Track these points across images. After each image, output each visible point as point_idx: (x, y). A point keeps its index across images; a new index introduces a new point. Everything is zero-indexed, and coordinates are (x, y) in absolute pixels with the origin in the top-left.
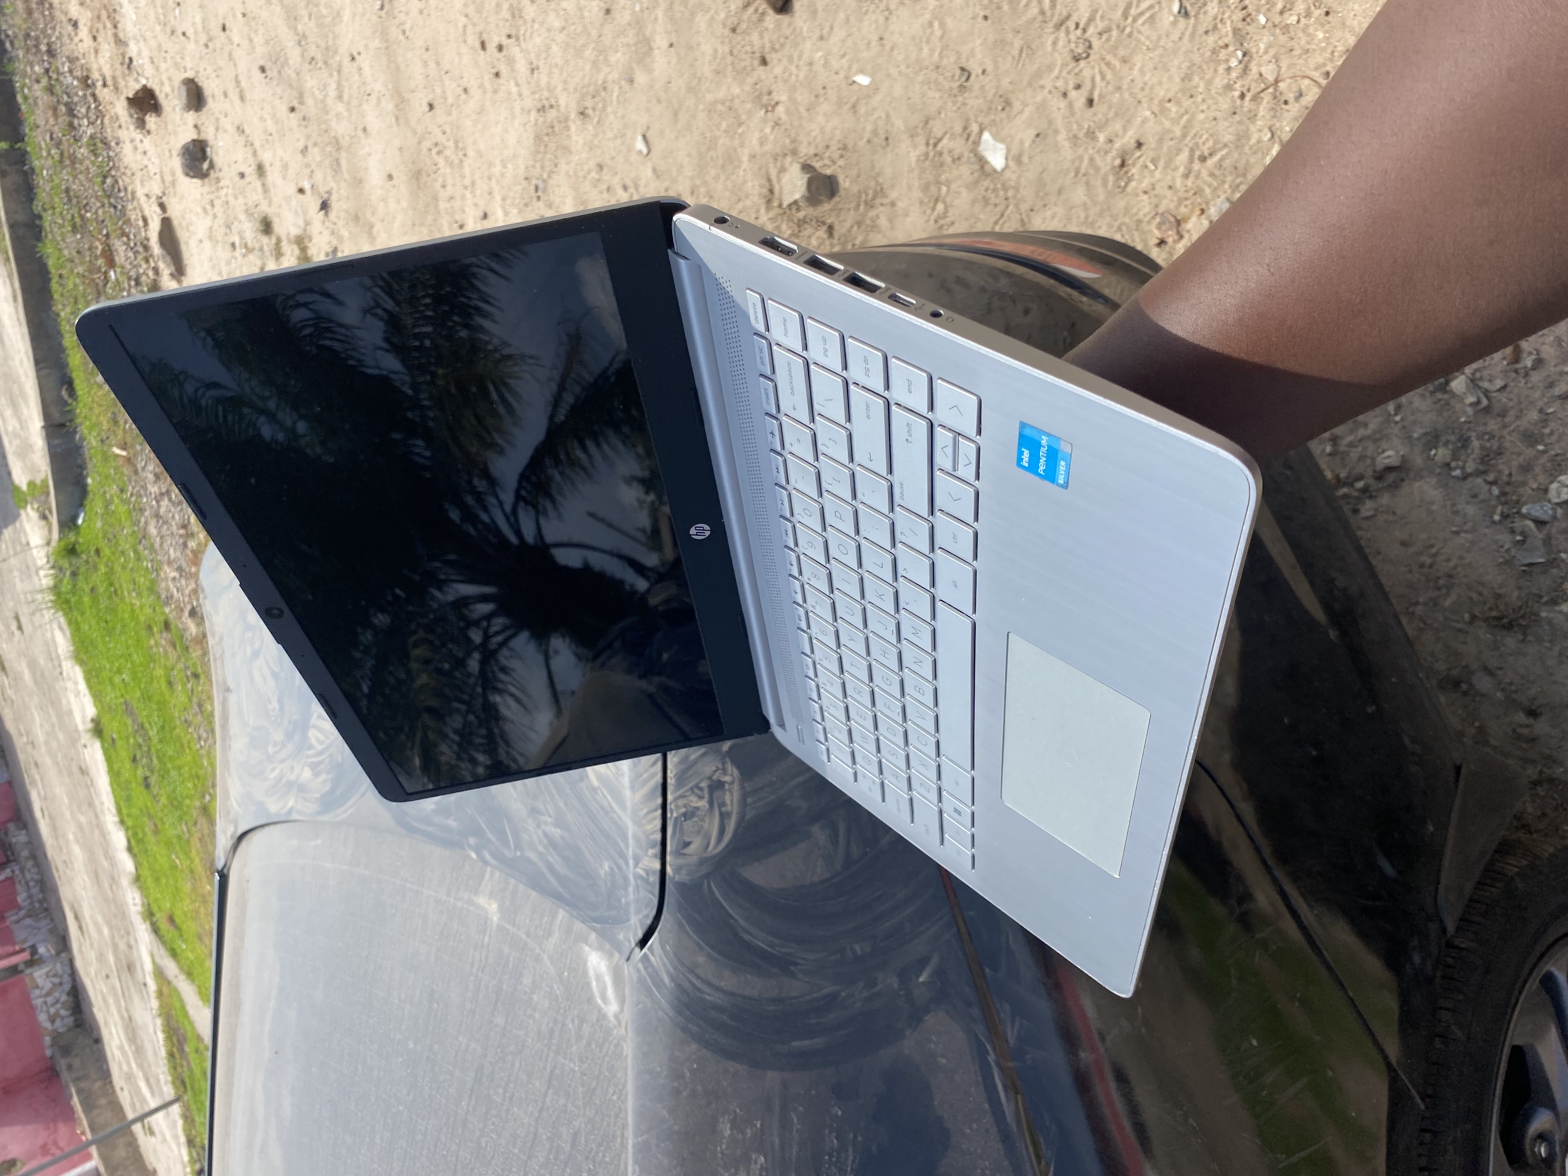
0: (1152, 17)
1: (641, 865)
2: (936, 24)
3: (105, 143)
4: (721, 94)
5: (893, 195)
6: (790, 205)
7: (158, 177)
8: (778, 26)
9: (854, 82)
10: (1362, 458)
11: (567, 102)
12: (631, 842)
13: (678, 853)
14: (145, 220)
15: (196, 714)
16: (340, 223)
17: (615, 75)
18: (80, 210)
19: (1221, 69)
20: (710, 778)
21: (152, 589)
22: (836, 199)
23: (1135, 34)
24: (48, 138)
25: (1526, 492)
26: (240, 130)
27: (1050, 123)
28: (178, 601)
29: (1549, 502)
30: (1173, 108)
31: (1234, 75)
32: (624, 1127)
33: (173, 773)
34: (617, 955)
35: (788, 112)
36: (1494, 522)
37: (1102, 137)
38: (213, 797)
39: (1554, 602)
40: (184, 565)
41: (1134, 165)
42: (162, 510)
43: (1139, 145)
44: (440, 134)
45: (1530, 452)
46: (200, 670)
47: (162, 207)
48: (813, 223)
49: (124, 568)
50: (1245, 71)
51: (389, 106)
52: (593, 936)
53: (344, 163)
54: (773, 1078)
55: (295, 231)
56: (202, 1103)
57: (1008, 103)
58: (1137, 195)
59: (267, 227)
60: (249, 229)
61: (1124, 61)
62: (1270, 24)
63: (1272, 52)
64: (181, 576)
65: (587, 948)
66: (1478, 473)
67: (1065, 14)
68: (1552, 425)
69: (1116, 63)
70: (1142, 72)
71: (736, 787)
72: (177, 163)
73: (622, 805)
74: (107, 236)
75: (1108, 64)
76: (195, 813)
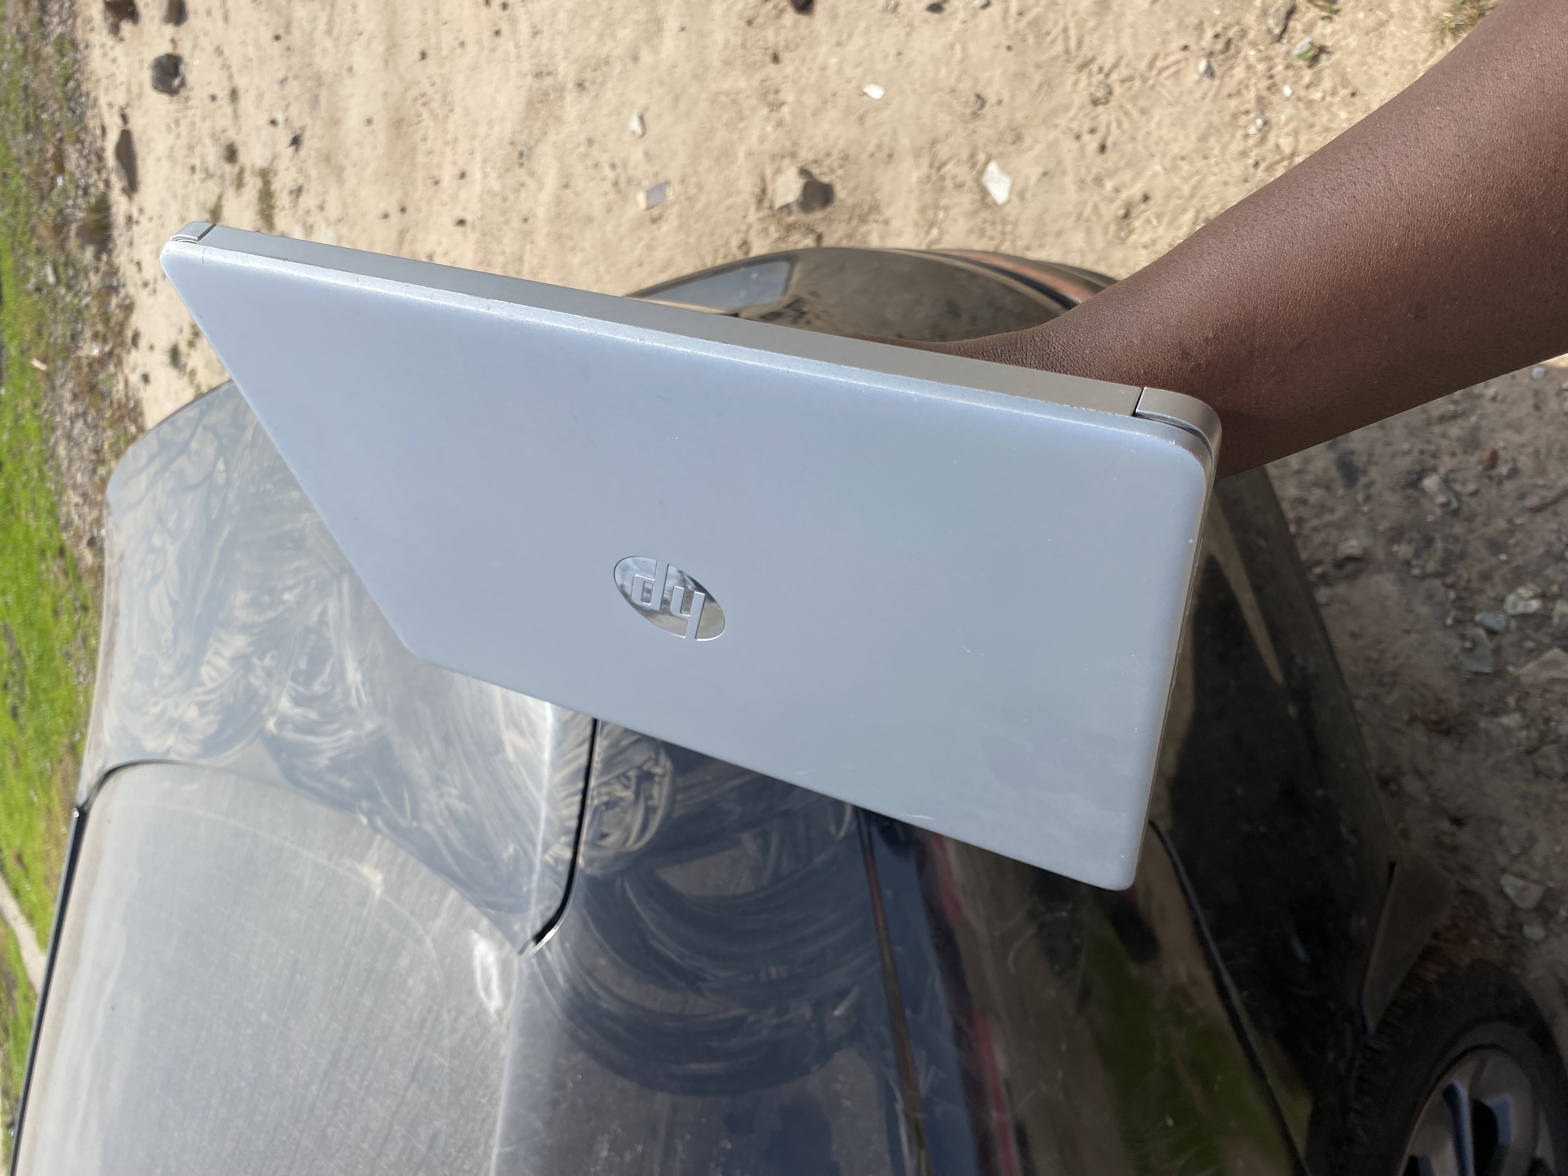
0: (1177, 73)
1: (550, 852)
2: (958, 47)
3: (74, 44)
4: (727, 85)
5: (888, 213)
6: (782, 208)
7: (124, 87)
8: (796, 25)
9: (865, 94)
10: (1324, 544)
11: (566, 71)
12: (542, 825)
13: (593, 845)
14: (104, 130)
15: (78, 649)
16: (310, 162)
17: (619, 51)
18: (35, 110)
19: (1240, 133)
20: (640, 768)
21: (52, 512)
22: (829, 209)
23: (1158, 88)
24: (14, 30)
25: (1482, 600)
26: (219, 51)
27: (1059, 163)
28: (77, 529)
29: (1505, 612)
30: (1185, 167)
31: (1251, 142)
32: (490, 1134)
33: (45, 707)
34: (508, 946)
35: (793, 113)
36: (1445, 626)
37: (1109, 185)
38: (83, 736)
39: (1495, 713)
40: (90, 492)
41: (1137, 217)
42: (75, 432)
43: (1146, 198)
44: (427, 86)
45: (1493, 561)
46: (89, 602)
47: (124, 118)
48: (802, 230)
49: (25, 486)
50: (1263, 140)
51: (379, 48)
52: (485, 923)
53: (323, 100)
54: (662, 1100)
55: (260, 163)
56: (23, 1053)
57: (1018, 138)
58: (1135, 248)
59: (231, 154)
60: (212, 154)
61: (1143, 112)
62: (1293, 97)
63: (1292, 125)
64: (84, 503)
65: (475, 936)
66: (1437, 575)
67: (1090, 56)
68: (1519, 536)
69: (1135, 114)
70: (1159, 125)
71: (667, 780)
72: (146, 76)
73: (538, 784)
74: (61, 140)
75: (1126, 113)
76: (61, 750)
